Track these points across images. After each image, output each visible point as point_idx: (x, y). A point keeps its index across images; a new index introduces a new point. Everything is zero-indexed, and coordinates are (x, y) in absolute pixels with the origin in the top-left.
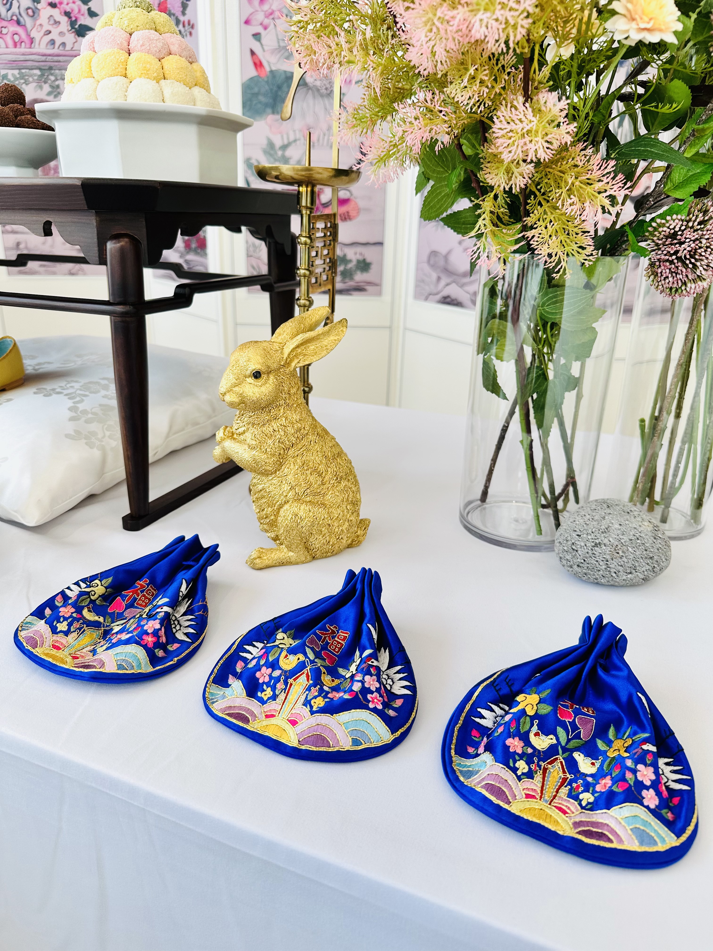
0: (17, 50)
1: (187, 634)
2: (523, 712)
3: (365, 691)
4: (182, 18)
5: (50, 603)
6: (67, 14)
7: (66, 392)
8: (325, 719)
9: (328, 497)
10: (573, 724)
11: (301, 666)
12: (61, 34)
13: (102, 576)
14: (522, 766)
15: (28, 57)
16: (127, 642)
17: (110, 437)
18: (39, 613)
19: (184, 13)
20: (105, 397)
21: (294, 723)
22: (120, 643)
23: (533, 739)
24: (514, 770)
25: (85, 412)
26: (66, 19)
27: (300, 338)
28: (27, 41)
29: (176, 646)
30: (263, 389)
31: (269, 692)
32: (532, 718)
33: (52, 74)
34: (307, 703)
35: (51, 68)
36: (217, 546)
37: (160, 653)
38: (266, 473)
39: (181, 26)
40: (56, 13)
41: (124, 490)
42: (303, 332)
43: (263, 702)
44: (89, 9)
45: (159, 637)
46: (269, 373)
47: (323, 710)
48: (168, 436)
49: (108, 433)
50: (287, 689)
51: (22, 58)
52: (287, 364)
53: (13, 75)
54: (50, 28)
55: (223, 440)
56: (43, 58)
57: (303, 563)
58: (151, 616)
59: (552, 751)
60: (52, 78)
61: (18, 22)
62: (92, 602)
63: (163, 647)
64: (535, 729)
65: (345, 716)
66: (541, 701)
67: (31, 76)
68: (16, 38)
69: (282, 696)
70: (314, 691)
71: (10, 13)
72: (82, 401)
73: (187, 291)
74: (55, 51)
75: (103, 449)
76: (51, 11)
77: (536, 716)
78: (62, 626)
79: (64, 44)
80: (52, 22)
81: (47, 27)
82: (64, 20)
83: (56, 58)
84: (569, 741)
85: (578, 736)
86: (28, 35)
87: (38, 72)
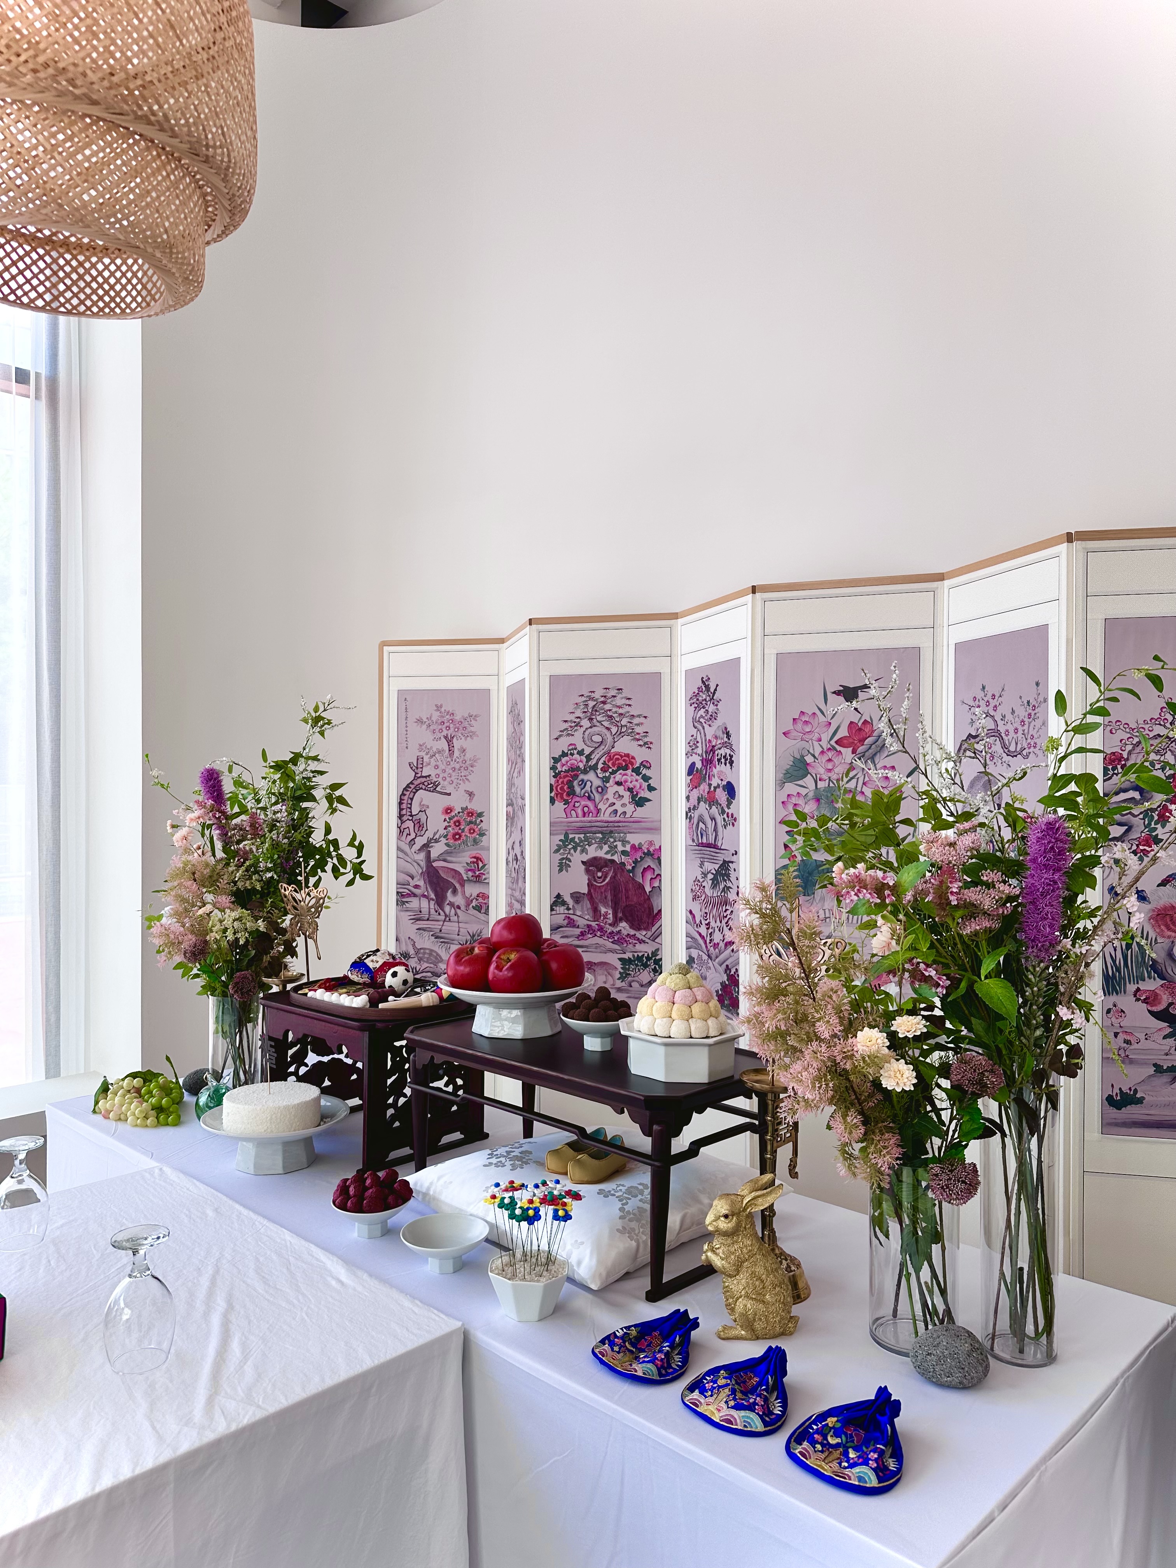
0: (585, 819)
1: (678, 1366)
2: (827, 1424)
3: (755, 1404)
4: (726, 810)
5: (608, 1337)
6: (630, 790)
7: (617, 1194)
8: (734, 1413)
9: (767, 1297)
10: (851, 1435)
11: (727, 1385)
12: (624, 805)
13: (635, 1326)
14: (819, 1447)
15: (593, 824)
16: (648, 1362)
17: (643, 1233)
18: (603, 1342)
19: (729, 808)
20: (641, 1200)
21: (719, 1410)
22: (644, 1362)
23: (829, 1439)
24: (814, 1447)
25: (628, 1212)
26: (629, 793)
27: (753, 1194)
28: (595, 812)
29: (671, 1370)
30: (729, 1225)
31: (710, 1393)
32: (831, 1428)
33: (611, 837)
34: (726, 1402)
35: (611, 832)
36: (697, 1318)
37: (663, 1372)
38: (730, 1276)
39: (725, 816)
40: (621, 789)
41: (648, 1270)
42: (756, 1190)
43: (706, 1397)
44: (649, 785)
45: (663, 1363)
46: (733, 1215)
47: (732, 1407)
48: (678, 1233)
49: (641, 1230)
50: (718, 1394)
51: (589, 824)
52: (745, 1209)
53: (579, 838)
54: (614, 801)
55: (707, 1250)
56: (606, 824)
57: (750, 1340)
58: (660, 1351)
59: (837, 1446)
60: (612, 840)
61: (589, 798)
62: (630, 1339)
63: (665, 1369)
64: (831, 1433)
65: (743, 1413)
66: (838, 1421)
67: (594, 839)
68: (586, 809)
69: (715, 1396)
70: (731, 1397)
71: (583, 791)
72: (627, 1203)
73: (695, 1147)
74: (617, 818)
75: (638, 1242)
76: (616, 788)
77: (833, 1428)
78: (616, 1349)
79: (625, 813)
80: (617, 796)
81: (612, 800)
82: (627, 794)
83: (616, 824)
84: (847, 1442)
85: (853, 1441)
86: (596, 807)
87: (600, 835)
